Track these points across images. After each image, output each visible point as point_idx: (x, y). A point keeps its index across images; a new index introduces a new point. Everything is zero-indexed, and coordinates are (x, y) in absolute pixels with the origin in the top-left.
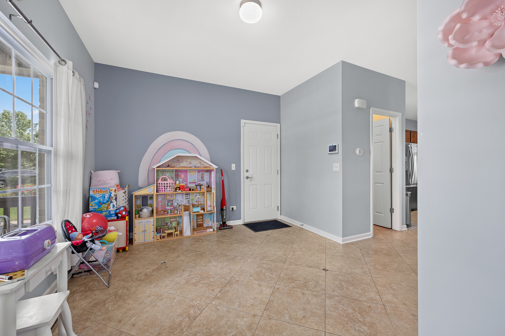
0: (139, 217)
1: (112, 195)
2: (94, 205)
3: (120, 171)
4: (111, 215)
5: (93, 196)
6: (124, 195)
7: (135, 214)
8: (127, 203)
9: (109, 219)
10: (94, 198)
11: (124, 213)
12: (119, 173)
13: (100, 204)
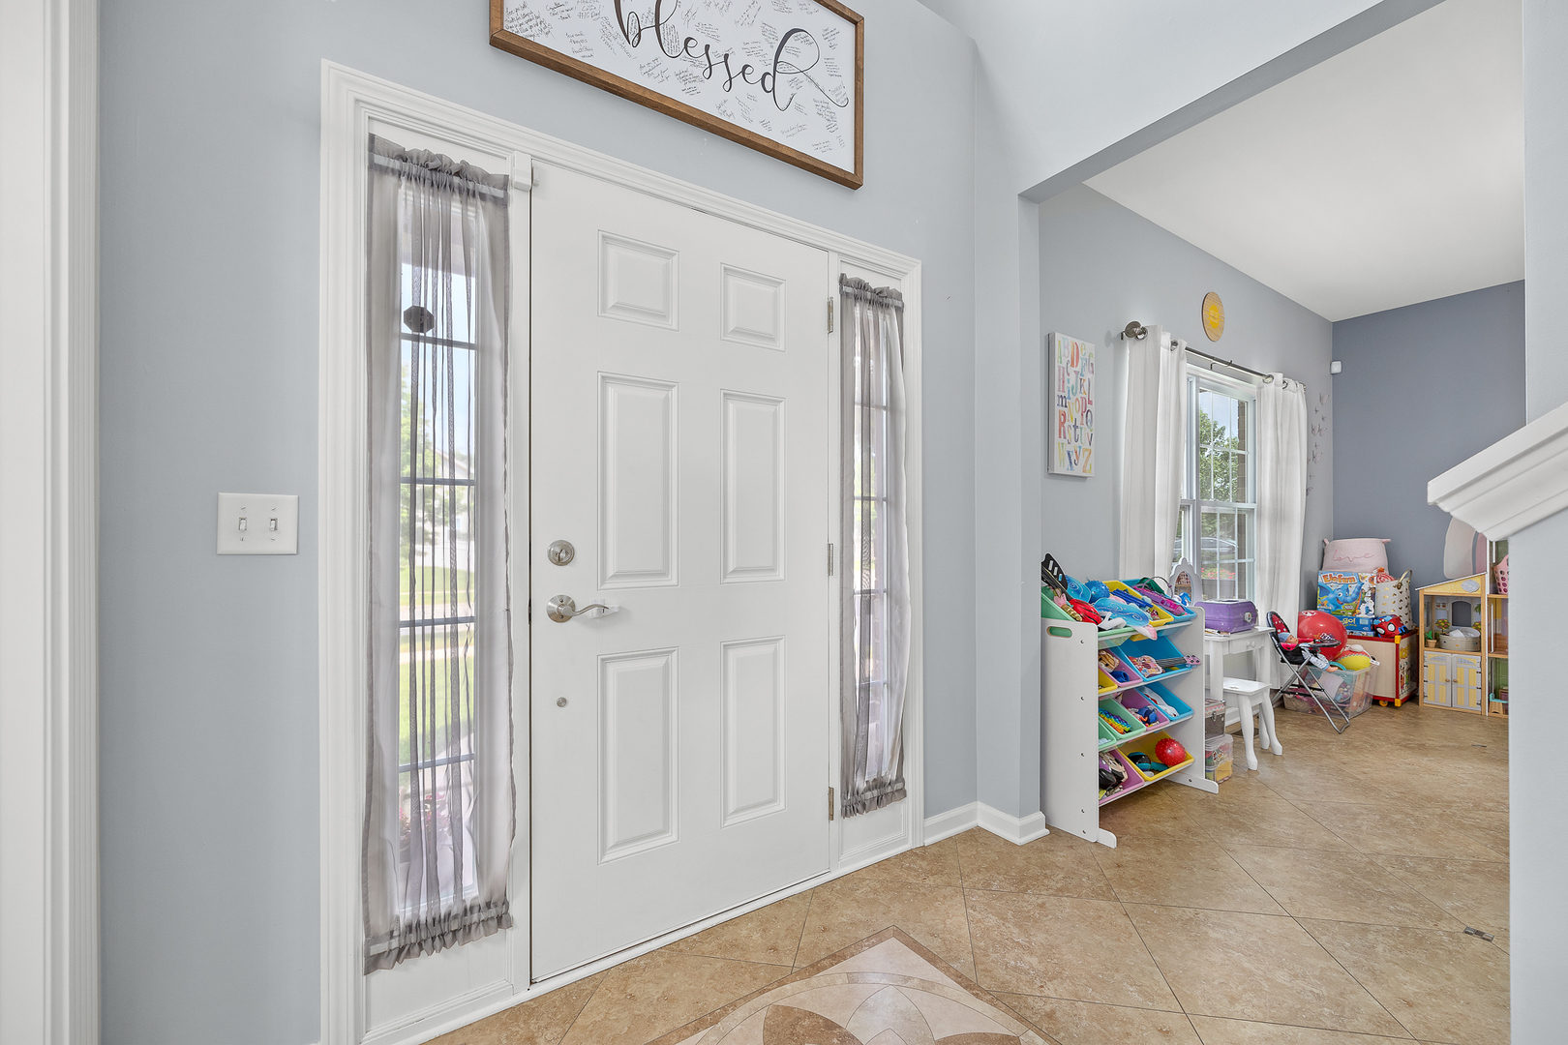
0: (1439, 646)
1: (1365, 588)
2: (1325, 603)
3: (1389, 540)
4: (1360, 628)
5: (1324, 586)
6: (1397, 591)
7: (1426, 639)
8: (1405, 610)
9: (1357, 633)
10: (1325, 591)
11: (1391, 628)
12: (1387, 545)
13: (1338, 602)
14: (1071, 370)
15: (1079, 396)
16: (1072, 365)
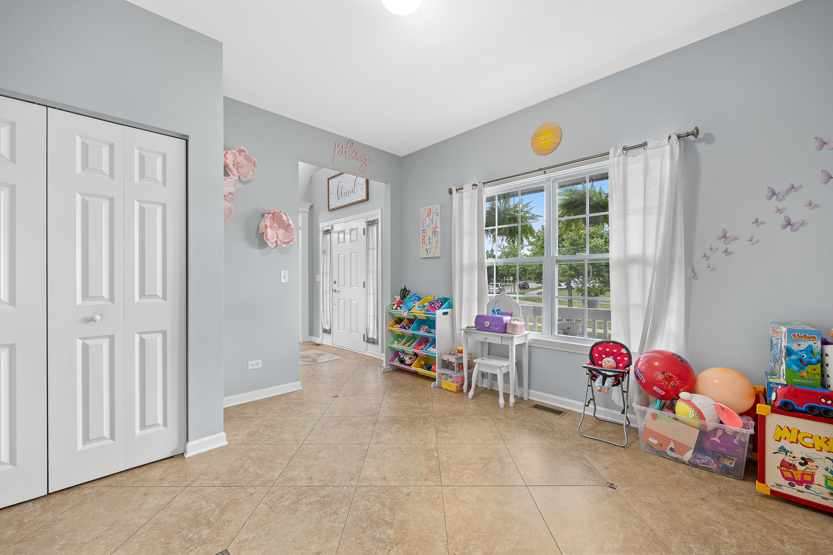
14: (427, 219)
15: (431, 227)
16: (428, 216)
